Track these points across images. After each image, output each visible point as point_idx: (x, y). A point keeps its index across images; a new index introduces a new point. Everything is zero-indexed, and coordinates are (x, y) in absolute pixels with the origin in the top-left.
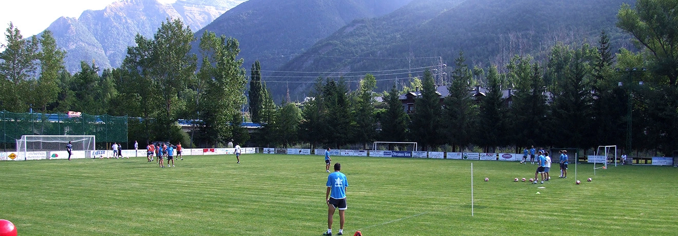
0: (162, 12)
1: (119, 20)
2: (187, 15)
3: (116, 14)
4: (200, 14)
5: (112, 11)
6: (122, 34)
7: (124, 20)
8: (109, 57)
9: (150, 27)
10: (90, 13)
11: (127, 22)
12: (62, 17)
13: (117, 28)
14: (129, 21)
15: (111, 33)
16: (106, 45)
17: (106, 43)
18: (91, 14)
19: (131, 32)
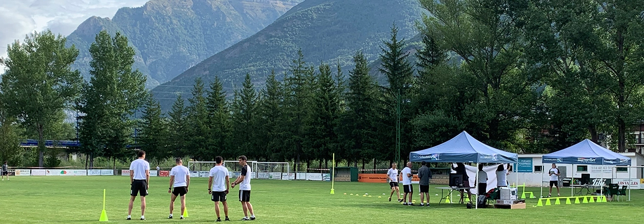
0: (215, 10)
1: (162, 20)
2: (247, 13)
3: (158, 13)
4: (263, 11)
5: (153, 9)
6: (166, 38)
7: (168, 20)
8: (150, 67)
9: (200, 28)
10: (126, 12)
11: (171, 23)
12: (93, 17)
13: (159, 31)
14: (175, 22)
15: (152, 36)
16: (145, 51)
17: (145, 49)
18: (129, 14)
19: (176, 34)
